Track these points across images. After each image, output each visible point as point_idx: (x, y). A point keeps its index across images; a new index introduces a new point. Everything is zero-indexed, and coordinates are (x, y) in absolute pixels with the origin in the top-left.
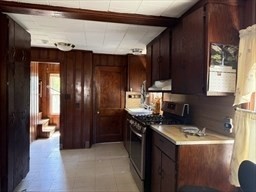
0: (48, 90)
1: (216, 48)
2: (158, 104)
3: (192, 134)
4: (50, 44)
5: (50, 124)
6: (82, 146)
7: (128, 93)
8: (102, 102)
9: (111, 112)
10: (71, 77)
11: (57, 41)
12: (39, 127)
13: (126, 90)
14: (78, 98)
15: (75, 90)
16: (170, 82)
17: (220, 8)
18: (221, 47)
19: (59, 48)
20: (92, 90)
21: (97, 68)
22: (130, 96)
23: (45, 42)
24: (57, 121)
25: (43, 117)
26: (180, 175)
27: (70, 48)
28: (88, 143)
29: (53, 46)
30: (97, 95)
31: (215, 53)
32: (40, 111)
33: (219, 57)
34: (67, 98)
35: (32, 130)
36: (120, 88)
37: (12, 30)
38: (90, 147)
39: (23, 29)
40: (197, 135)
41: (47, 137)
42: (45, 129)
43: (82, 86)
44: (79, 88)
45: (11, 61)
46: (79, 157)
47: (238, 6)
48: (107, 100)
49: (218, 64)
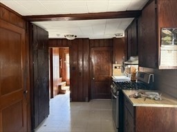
0: (65, 64)
1: (166, 31)
3: (150, 98)
4: (62, 36)
5: (67, 85)
6: (83, 101)
7: (114, 65)
8: (96, 71)
9: (102, 79)
10: (76, 56)
11: (66, 34)
12: (60, 87)
13: (113, 63)
14: (81, 69)
15: (78, 64)
16: (137, 58)
18: (171, 30)
19: (67, 38)
20: (89, 64)
21: (92, 49)
22: (116, 67)
23: (58, 35)
27: (74, 38)
28: (87, 98)
29: (64, 37)
31: (165, 35)
32: (60, 77)
33: (169, 38)
34: (74, 69)
35: (55, 89)
36: (108, 62)
37: (35, 31)
38: (89, 101)
40: (154, 99)
41: (64, 93)
42: (63, 88)
43: (83, 61)
44: (81, 63)
45: (35, 49)
46: (81, 107)
48: (100, 70)
49: (168, 44)
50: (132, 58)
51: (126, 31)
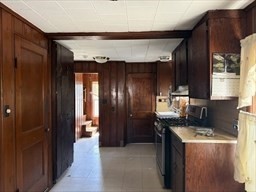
0: (91, 96)
1: (218, 57)
2: (184, 108)
3: (201, 134)
4: (89, 58)
5: (93, 125)
7: (158, 98)
9: (143, 115)
10: (107, 85)
11: (95, 56)
12: (84, 127)
13: (156, 95)
14: (114, 102)
15: (111, 95)
16: (187, 87)
17: (221, 22)
18: (223, 56)
19: (96, 60)
20: (125, 95)
21: (129, 75)
22: (160, 100)
23: (85, 57)
24: (97, 123)
25: (87, 119)
26: (186, 168)
27: (105, 61)
28: (122, 142)
29: (92, 59)
30: (129, 99)
31: (217, 62)
32: (84, 114)
33: (222, 65)
34: (105, 102)
35: (78, 130)
36: (150, 93)
37: (59, 52)
38: (124, 146)
39: (67, 49)
40: (206, 135)
41: (90, 136)
42: (88, 129)
43: (117, 92)
44: (114, 94)
45: (59, 75)
46: (114, 153)
47: (240, 18)
48: (139, 104)
49: (220, 71)
50: (181, 88)
51: (174, 54)
